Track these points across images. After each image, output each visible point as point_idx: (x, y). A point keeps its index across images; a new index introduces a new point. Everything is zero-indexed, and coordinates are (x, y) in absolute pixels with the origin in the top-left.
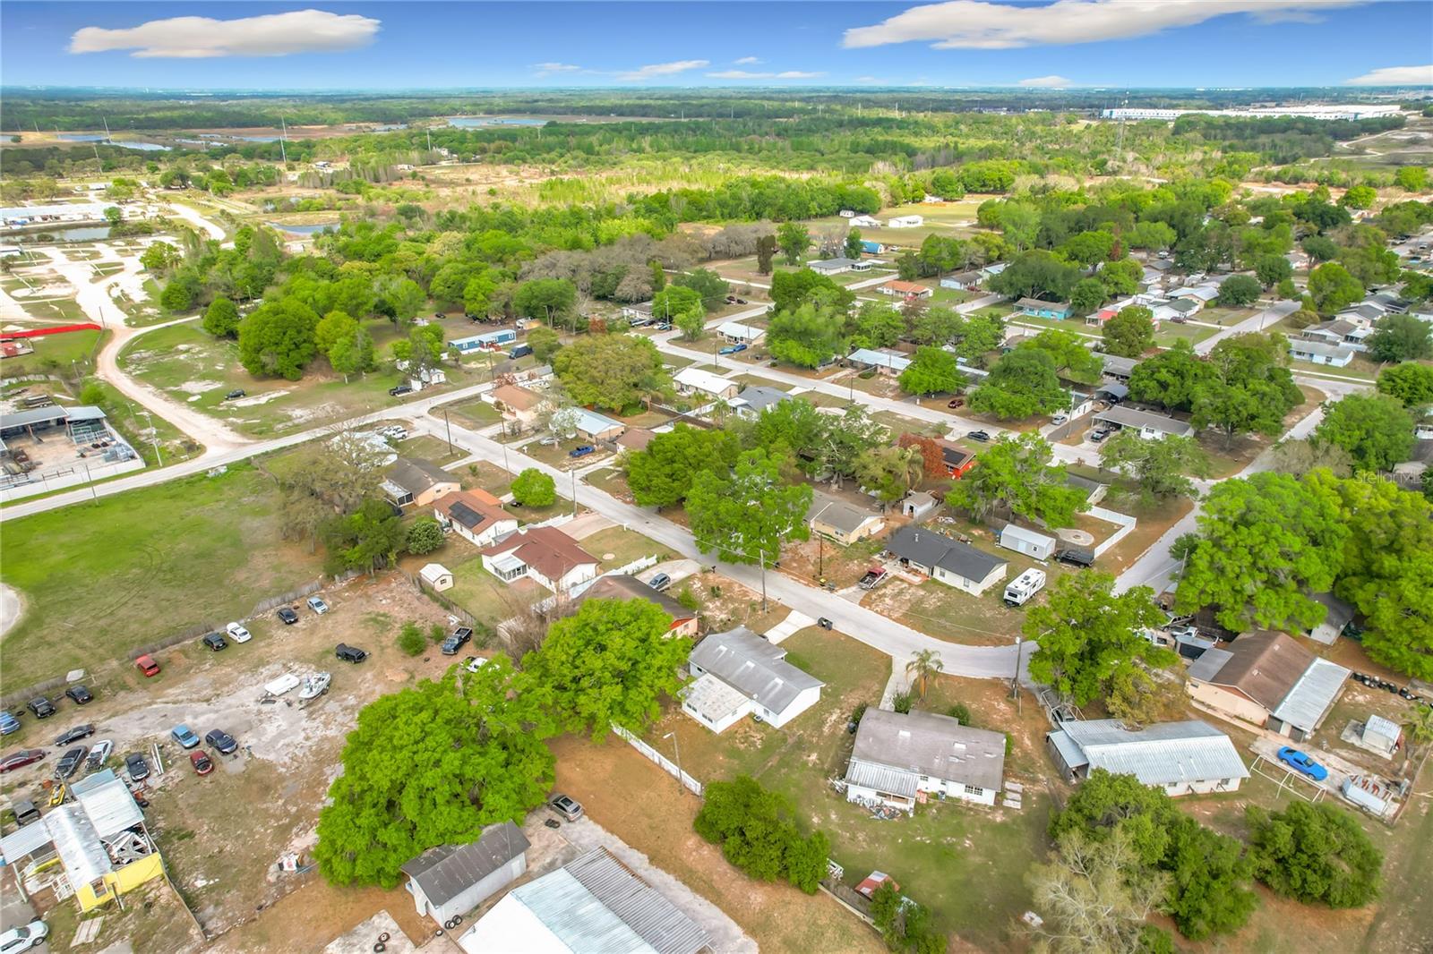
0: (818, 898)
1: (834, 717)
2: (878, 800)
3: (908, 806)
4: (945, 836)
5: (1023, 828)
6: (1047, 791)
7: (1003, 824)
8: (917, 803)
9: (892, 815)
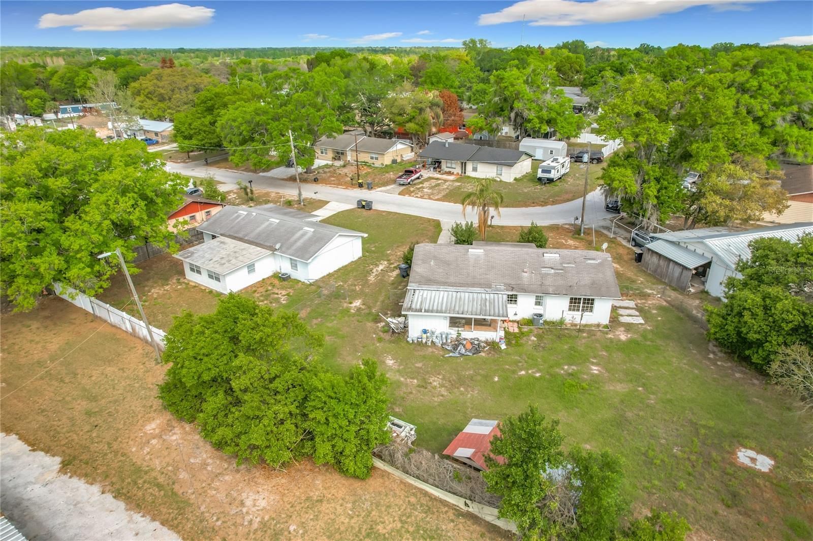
0: (374, 483)
1: (381, 267)
2: (453, 333)
3: (495, 335)
4: (558, 365)
5: (659, 342)
6: (665, 304)
7: (630, 341)
8: (507, 333)
9: (477, 347)
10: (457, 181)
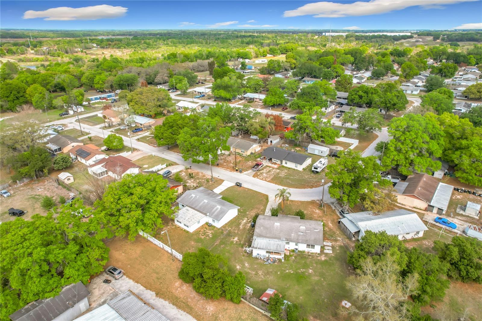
0: (241, 305)
1: (245, 221)
2: (267, 255)
3: (281, 257)
4: (299, 269)
5: (335, 262)
6: (342, 244)
7: (325, 261)
8: (285, 255)
9: (274, 261)
10: (278, 169)
